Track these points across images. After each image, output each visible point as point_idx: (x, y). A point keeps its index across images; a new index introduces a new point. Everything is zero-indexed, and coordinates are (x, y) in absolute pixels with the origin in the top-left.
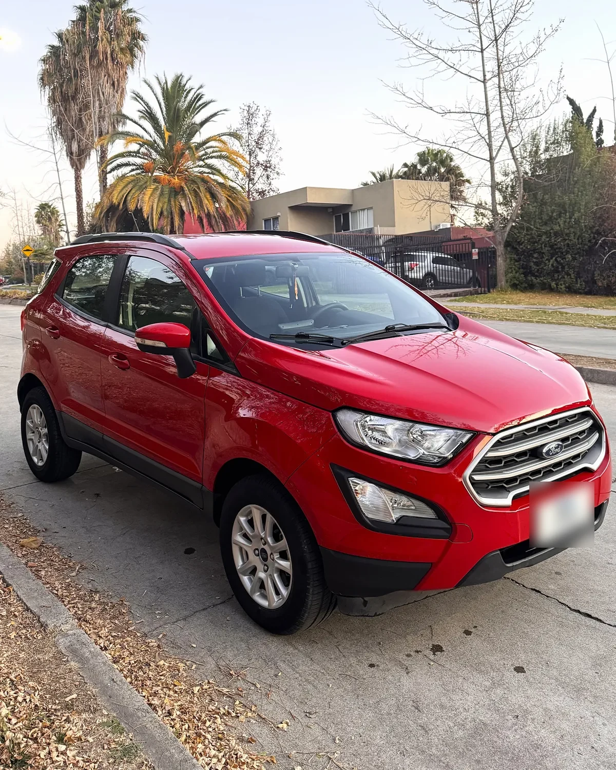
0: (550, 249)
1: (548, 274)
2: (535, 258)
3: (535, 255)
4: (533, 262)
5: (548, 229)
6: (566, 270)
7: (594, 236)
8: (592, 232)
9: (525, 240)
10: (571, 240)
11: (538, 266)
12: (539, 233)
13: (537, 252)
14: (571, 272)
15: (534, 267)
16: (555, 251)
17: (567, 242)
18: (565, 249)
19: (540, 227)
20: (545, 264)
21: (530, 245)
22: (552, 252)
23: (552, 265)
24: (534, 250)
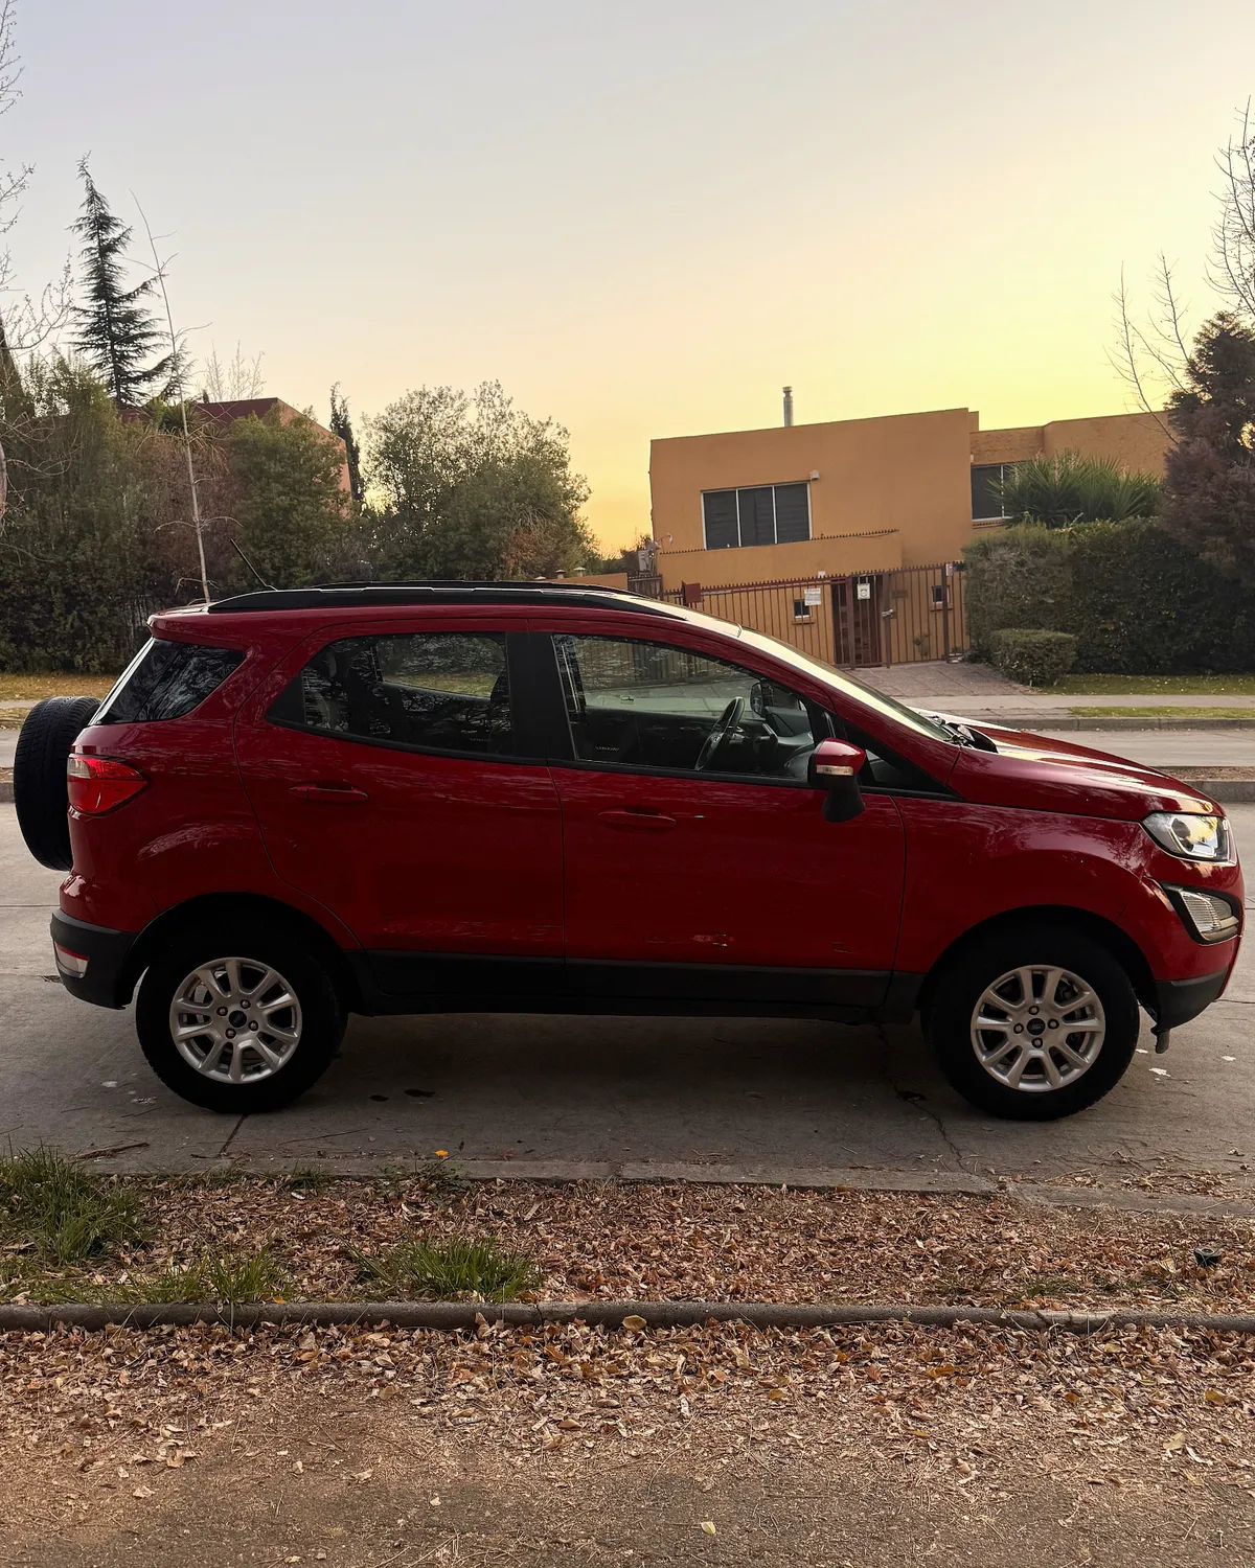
0: (64, 595)
1: (62, 641)
2: (35, 612)
3: (37, 607)
4: (33, 619)
5: (61, 558)
6: (97, 632)
7: (145, 574)
8: (142, 568)
9: (15, 578)
10: (105, 580)
11: (40, 627)
12: (43, 565)
13: (38, 602)
14: (107, 636)
15: (34, 629)
16: (72, 598)
17: (99, 582)
18: (95, 595)
19: (44, 556)
20: (58, 623)
21: (24, 588)
22: (67, 601)
23: (72, 626)
24: (33, 598)
